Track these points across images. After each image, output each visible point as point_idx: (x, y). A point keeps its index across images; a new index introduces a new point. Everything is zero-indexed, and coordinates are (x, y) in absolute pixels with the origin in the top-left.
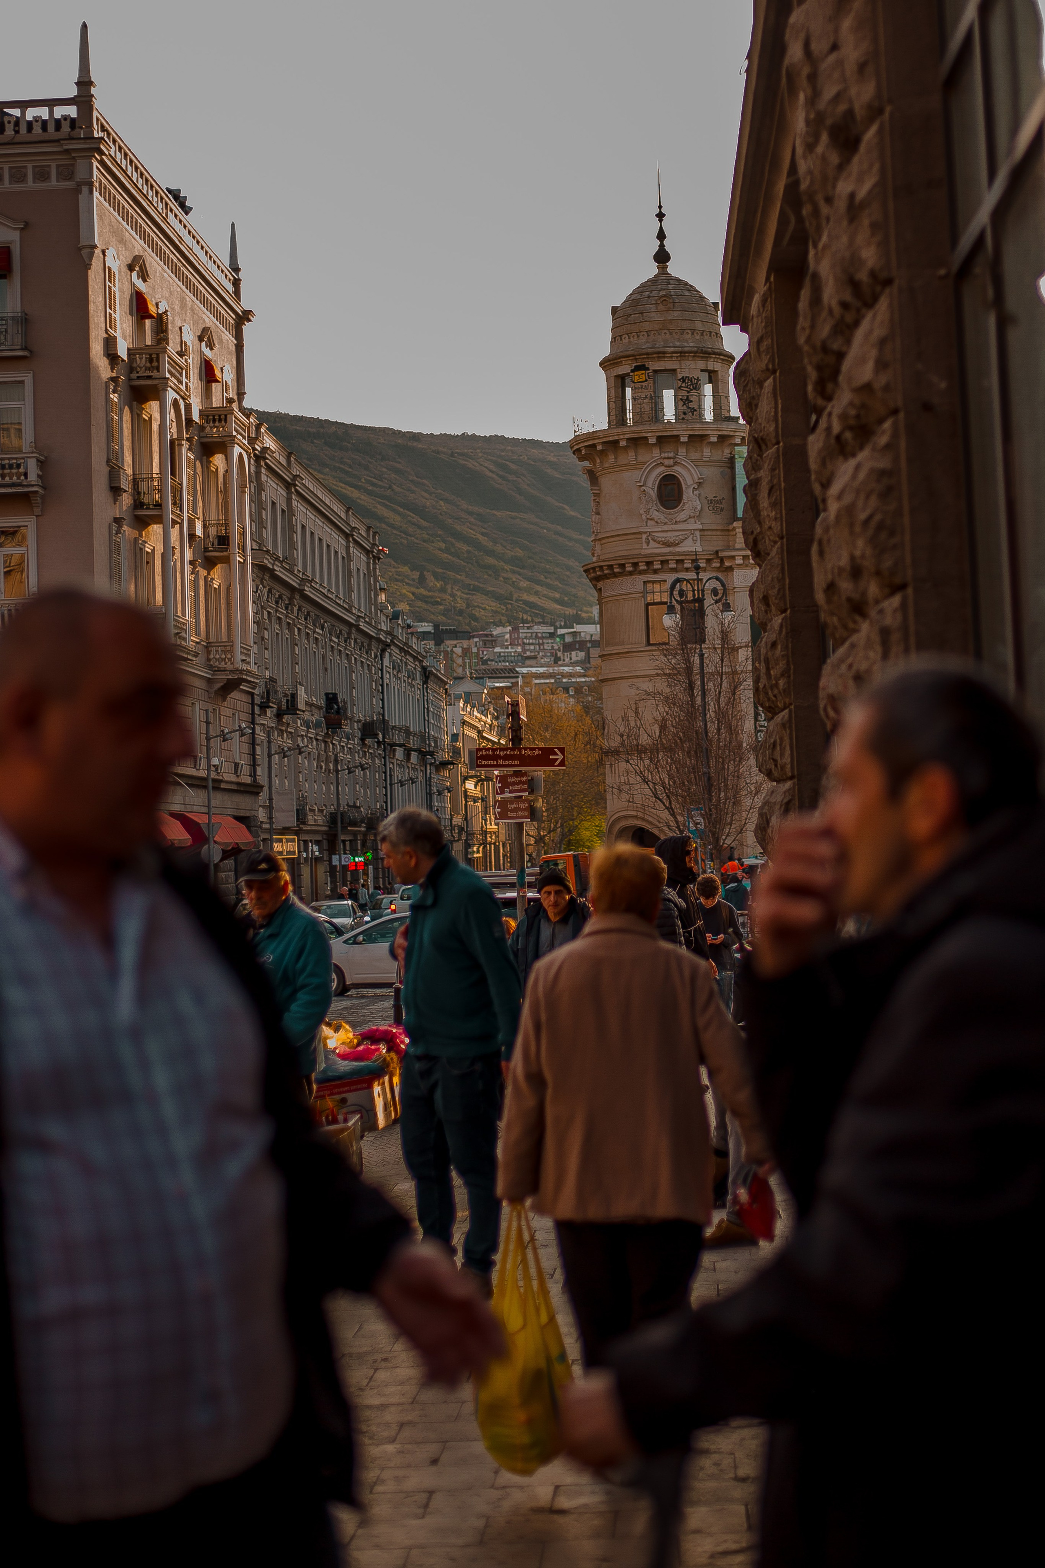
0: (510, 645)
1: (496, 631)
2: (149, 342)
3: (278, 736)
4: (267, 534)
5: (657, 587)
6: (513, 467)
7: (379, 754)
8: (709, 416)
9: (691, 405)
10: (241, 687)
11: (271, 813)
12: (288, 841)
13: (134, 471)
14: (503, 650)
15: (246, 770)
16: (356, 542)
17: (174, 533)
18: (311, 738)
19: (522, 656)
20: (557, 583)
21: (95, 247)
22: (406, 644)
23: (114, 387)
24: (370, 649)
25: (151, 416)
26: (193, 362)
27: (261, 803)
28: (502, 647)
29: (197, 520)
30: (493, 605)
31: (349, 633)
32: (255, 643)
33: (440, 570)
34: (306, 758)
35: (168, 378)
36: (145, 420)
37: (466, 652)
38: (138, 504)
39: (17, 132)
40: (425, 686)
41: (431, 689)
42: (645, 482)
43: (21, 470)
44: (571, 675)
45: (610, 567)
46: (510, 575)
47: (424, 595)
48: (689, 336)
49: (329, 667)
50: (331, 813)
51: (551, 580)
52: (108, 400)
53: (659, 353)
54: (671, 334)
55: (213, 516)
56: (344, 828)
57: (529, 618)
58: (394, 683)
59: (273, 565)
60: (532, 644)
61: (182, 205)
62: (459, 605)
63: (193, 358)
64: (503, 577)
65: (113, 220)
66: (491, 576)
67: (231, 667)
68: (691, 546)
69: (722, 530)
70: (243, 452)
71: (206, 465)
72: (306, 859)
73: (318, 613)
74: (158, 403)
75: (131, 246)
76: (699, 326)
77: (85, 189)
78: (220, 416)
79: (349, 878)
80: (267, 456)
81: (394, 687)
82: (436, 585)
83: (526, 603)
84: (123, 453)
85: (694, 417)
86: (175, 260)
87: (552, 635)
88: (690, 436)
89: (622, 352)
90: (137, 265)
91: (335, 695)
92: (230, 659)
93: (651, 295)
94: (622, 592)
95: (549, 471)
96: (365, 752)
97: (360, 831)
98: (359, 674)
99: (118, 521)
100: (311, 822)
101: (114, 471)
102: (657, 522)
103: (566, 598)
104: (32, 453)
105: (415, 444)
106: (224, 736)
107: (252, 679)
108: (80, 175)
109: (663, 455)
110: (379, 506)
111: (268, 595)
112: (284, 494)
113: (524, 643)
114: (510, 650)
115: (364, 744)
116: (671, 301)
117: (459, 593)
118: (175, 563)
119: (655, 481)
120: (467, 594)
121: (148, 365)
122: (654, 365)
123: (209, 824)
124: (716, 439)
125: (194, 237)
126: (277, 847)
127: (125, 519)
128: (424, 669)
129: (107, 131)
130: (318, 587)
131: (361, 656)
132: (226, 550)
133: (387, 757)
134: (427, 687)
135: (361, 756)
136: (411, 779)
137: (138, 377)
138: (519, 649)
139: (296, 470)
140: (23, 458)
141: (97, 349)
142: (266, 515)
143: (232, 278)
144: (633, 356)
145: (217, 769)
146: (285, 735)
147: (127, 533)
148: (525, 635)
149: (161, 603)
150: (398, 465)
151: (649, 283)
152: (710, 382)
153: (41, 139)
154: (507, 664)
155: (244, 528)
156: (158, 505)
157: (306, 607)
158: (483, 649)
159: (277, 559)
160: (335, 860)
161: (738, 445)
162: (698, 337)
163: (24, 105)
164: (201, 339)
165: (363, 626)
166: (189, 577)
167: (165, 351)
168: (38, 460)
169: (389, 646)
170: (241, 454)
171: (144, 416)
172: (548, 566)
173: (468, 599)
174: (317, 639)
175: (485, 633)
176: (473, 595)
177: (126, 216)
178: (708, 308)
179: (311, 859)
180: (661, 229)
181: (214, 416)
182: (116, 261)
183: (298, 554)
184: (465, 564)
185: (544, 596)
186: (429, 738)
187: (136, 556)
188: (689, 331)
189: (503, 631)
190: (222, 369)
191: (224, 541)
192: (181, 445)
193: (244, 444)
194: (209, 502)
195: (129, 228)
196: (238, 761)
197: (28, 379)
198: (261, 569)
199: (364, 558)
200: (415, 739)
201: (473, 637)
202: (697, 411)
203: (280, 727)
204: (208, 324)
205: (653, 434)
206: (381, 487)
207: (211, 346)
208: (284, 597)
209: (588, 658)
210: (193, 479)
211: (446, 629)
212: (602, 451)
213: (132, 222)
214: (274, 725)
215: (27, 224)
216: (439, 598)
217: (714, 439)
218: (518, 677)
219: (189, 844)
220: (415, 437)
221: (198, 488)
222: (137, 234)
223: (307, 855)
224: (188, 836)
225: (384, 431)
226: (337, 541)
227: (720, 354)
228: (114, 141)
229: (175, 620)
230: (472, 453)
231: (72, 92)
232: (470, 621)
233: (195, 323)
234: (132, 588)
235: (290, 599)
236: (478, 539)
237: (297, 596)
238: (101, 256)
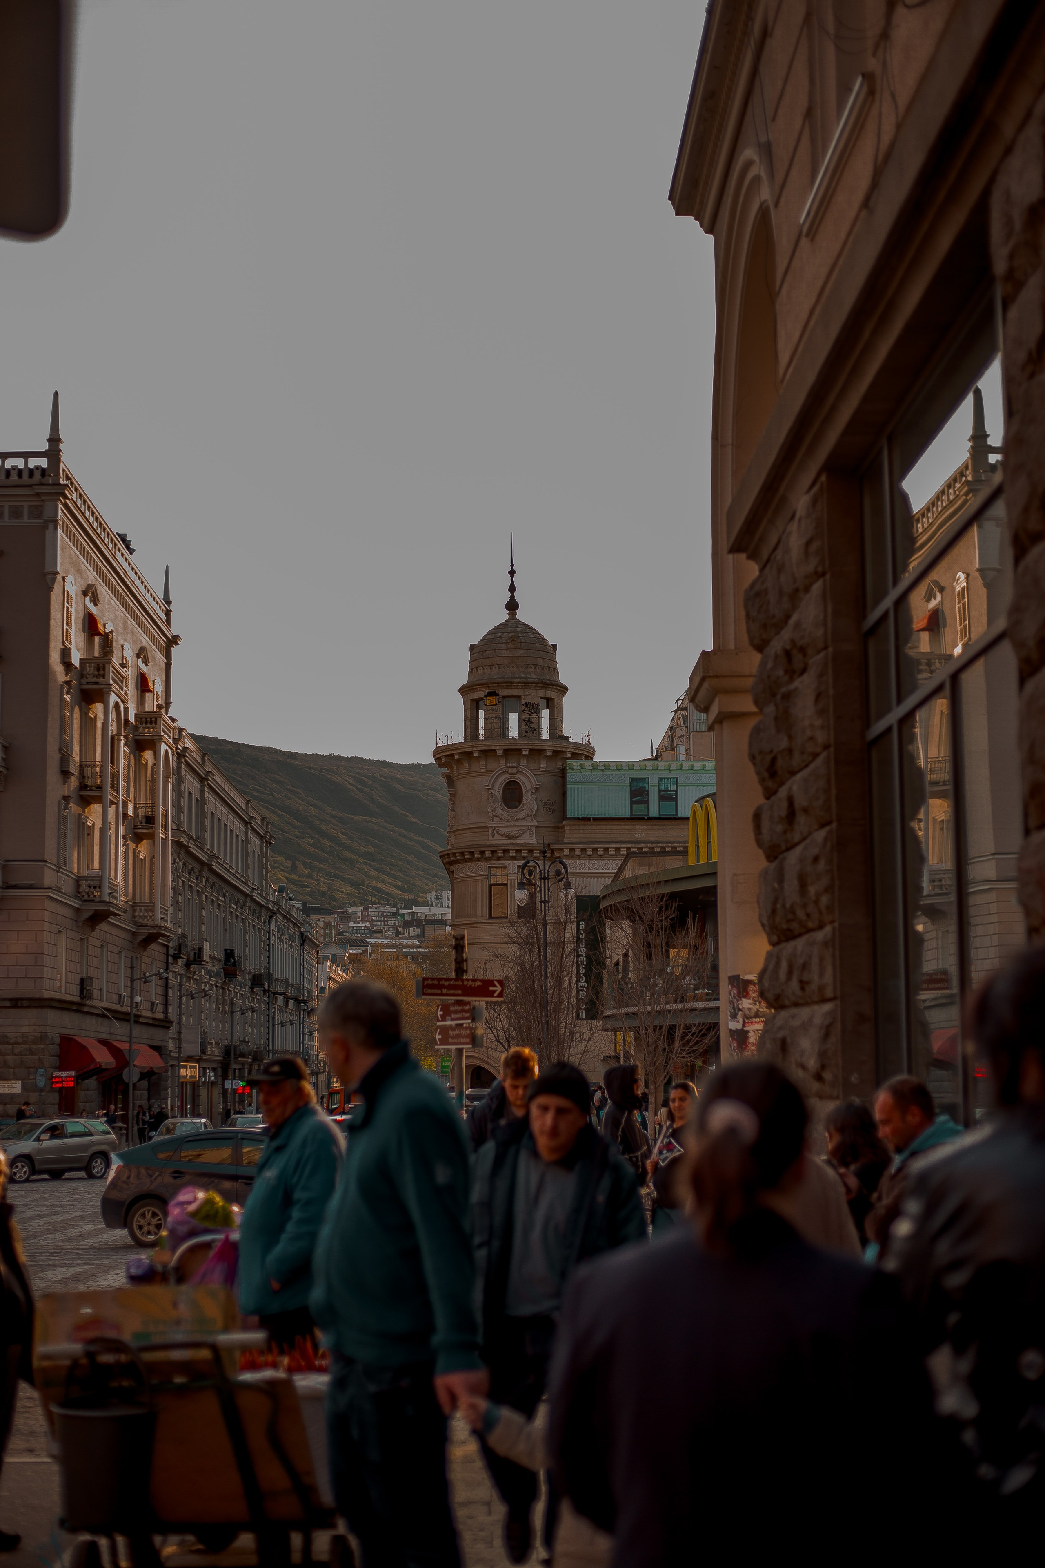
0: (362, 921)
1: (351, 910)
2: (97, 654)
3: (186, 982)
4: (184, 818)
5: (499, 872)
6: (369, 782)
7: (265, 1000)
8: (545, 735)
9: (532, 725)
10: (159, 940)
11: (180, 1044)
12: (191, 1067)
13: (80, 759)
14: (356, 925)
15: (160, 1008)
16: (253, 829)
17: (111, 811)
18: (212, 985)
19: (370, 930)
20: (400, 874)
21: (57, 573)
22: (288, 913)
23: (68, 689)
24: (261, 916)
25: (96, 715)
26: (130, 674)
27: (171, 1035)
28: (355, 922)
29: (129, 802)
30: (349, 889)
31: (245, 902)
32: (171, 905)
33: (308, 861)
34: (207, 1000)
35: (112, 685)
36: (91, 718)
37: (327, 925)
38: (83, 786)
40: (302, 947)
41: (306, 950)
42: (493, 786)
44: (408, 946)
45: (462, 854)
46: (363, 866)
47: (295, 880)
48: (532, 670)
49: (228, 928)
50: (225, 1046)
51: (395, 871)
52: (62, 699)
53: (507, 682)
54: (518, 667)
55: (142, 801)
56: (236, 1058)
57: (377, 901)
58: (278, 944)
59: (188, 842)
60: (379, 921)
61: (128, 547)
62: (322, 888)
63: (131, 671)
64: (358, 868)
65: (73, 553)
66: (348, 866)
67: (152, 923)
68: (530, 839)
69: (554, 827)
70: (168, 749)
71: (138, 759)
72: (204, 1082)
73: (221, 884)
74: (102, 704)
75: (86, 576)
76: (540, 662)
77: (51, 526)
78: (151, 719)
79: (237, 1100)
80: (187, 754)
81: (278, 947)
82: (305, 872)
83: (374, 888)
84: (72, 743)
85: (534, 735)
86: (120, 590)
87: (395, 915)
88: (531, 750)
89: (477, 680)
90: (89, 591)
91: (232, 951)
92: (151, 917)
93: (502, 636)
94: (470, 874)
95: (396, 786)
96: (254, 998)
97: (247, 1062)
98: (251, 935)
99: (66, 798)
100: (209, 1053)
101: (65, 758)
102: (501, 819)
103: (406, 886)
105: (292, 761)
106: (145, 978)
107: (168, 934)
108: (47, 515)
109: (508, 765)
111: (183, 867)
112: (199, 786)
113: (372, 920)
114: (361, 925)
115: (253, 991)
116: (519, 641)
117: (322, 879)
118: (110, 836)
119: (500, 785)
120: (329, 880)
121: (96, 673)
122: (503, 692)
123: (130, 1050)
124: (551, 753)
125: (137, 574)
126: (183, 1072)
127: (72, 798)
128: (302, 933)
129: (70, 479)
130: (222, 862)
131: (253, 921)
132: (152, 828)
133: (271, 1003)
134: (304, 948)
135: (250, 1001)
136: (290, 1021)
137: (88, 683)
138: (368, 925)
139: (209, 768)
141: (55, 657)
142: (184, 802)
143: (165, 609)
144: (486, 684)
145: (137, 1006)
146: (192, 981)
147: (73, 809)
148: (373, 913)
149: (98, 868)
150: (278, 777)
151: (501, 627)
152: (548, 707)
153: (17, 483)
154: (359, 935)
155: (167, 811)
156: (100, 788)
157: (213, 879)
158: (340, 923)
159: (191, 837)
160: (228, 1084)
161: (568, 759)
162: (539, 671)
164: (138, 656)
165: (256, 896)
166: (121, 849)
167: (110, 661)
168: (3, 746)
169: (275, 913)
170: (167, 751)
171: (90, 715)
172: (393, 861)
173: (329, 884)
174: (219, 904)
175: (342, 910)
176: (333, 880)
177: (82, 551)
178: (548, 648)
179: (208, 1082)
180: (512, 584)
181: (146, 719)
182: (73, 586)
183: (207, 836)
184: (328, 856)
185: (389, 883)
186: (303, 989)
187: (79, 829)
188: (532, 666)
189: (356, 910)
190: (154, 682)
191: (150, 820)
192: (119, 740)
193: (169, 743)
194: (140, 788)
195: (85, 561)
196: (154, 1000)
198: (177, 844)
199: (258, 842)
200: (293, 989)
201: (333, 913)
202: (537, 730)
203: (188, 975)
204: (144, 644)
205: (501, 747)
207: (146, 662)
208: (196, 869)
209: (423, 934)
210: (128, 767)
212: (458, 760)
213: (87, 556)
214: (183, 973)
216: (307, 882)
217: (550, 753)
218: (368, 946)
219: (114, 1066)
220: (293, 755)
221: (131, 777)
222: (91, 566)
223: (205, 1079)
224: (112, 1060)
225: (269, 750)
226: (238, 827)
227: (557, 685)
228: (76, 489)
229: (109, 882)
230: (337, 769)
231: (44, 446)
232: (330, 901)
233: (134, 643)
234: (76, 855)
235: (200, 871)
236: (339, 837)
237: (206, 869)
238: (62, 581)
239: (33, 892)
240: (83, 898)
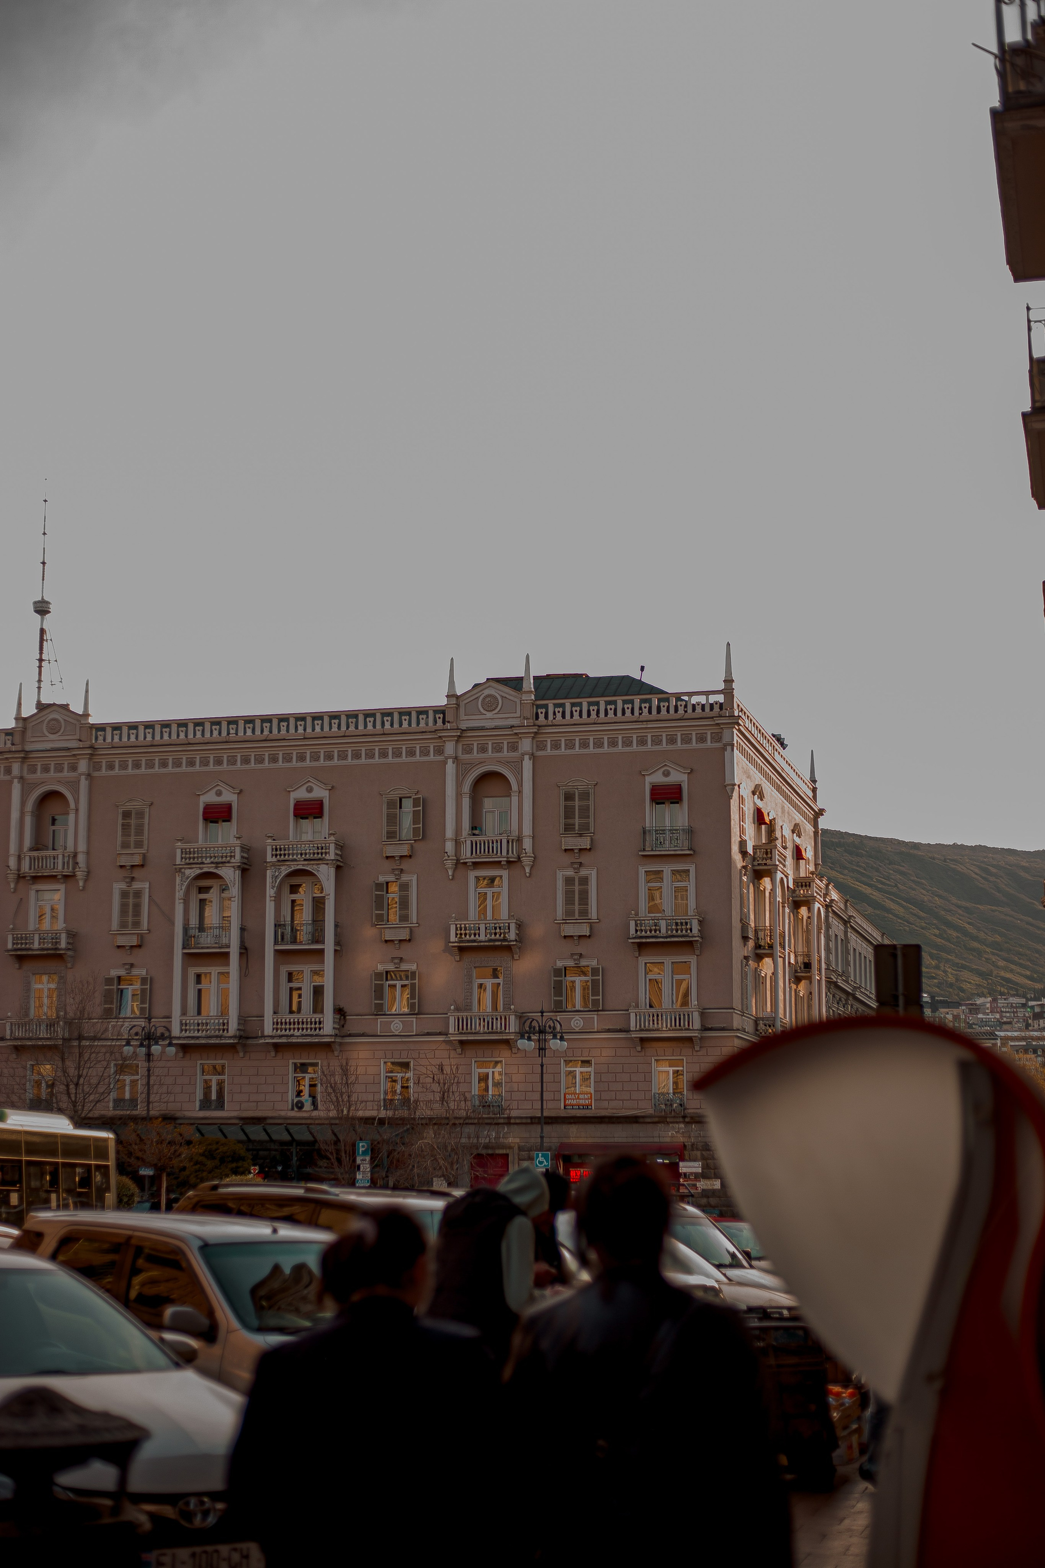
0: (991, 1012)
1: (979, 1001)
2: (765, 841)
4: (832, 958)
6: (994, 870)
13: (755, 924)
14: (985, 1017)
17: (780, 962)
19: (1000, 1021)
20: (1029, 963)
21: (735, 784)
23: (745, 872)
25: (766, 887)
26: (790, 849)
28: (985, 1013)
29: (792, 954)
30: (977, 979)
33: (935, 952)
35: (778, 865)
36: (762, 890)
37: (956, 1018)
38: (758, 946)
39: (686, 712)
43: (688, 927)
44: (1039, 1039)
46: (991, 956)
51: (1024, 960)
52: (741, 880)
55: (802, 951)
57: (1006, 991)
59: (837, 979)
60: (1008, 1012)
61: (782, 744)
62: (950, 979)
63: (790, 846)
64: (985, 958)
65: (744, 764)
66: (975, 957)
70: (819, 904)
71: (798, 915)
73: (863, 1009)
74: (769, 879)
75: (754, 779)
77: (729, 748)
78: (806, 883)
80: (833, 905)
82: (932, 963)
83: (1003, 979)
84: (749, 914)
86: (779, 782)
87: (1024, 1006)
90: (758, 791)
95: (1022, 874)
99: (746, 958)
101: (744, 927)
103: (1035, 976)
104: (695, 916)
108: (726, 739)
110: (887, 900)
111: (832, 999)
112: (843, 928)
113: (1001, 1011)
114: (990, 1016)
117: (949, 970)
120: (956, 971)
121: (765, 856)
125: (789, 765)
127: (750, 957)
129: (742, 709)
130: (863, 990)
132: (809, 972)
137: (759, 865)
138: (998, 1016)
139: (851, 912)
140: (689, 919)
141: (735, 848)
142: (832, 945)
143: (812, 787)
147: (752, 965)
148: (1002, 1005)
149: (771, 1011)
150: (902, 868)
153: (701, 716)
154: (988, 1028)
155: (820, 957)
156: (771, 946)
157: (856, 1006)
158: (969, 1015)
159: (839, 974)
163: (691, 694)
164: (793, 832)
166: (788, 992)
167: (776, 846)
168: (698, 921)
170: (819, 908)
171: (762, 888)
172: (1021, 950)
173: (956, 975)
175: (970, 1002)
176: (960, 971)
177: (751, 760)
181: (802, 883)
182: (746, 790)
183: (851, 969)
184: (955, 947)
185: (1018, 973)
187: (756, 979)
189: (985, 1001)
190: (806, 849)
191: (807, 966)
192: (784, 905)
193: (821, 901)
194: (798, 939)
195: (753, 768)
197: (692, 869)
198: (831, 983)
201: (962, 1006)
204: (798, 820)
206: (888, 885)
207: (799, 836)
211: (941, 1000)
213: (754, 763)
215: (692, 770)
216: (934, 973)
218: (997, 1039)
221: (792, 931)
222: (757, 770)
228: (746, 715)
229: (781, 1022)
230: (961, 859)
231: (722, 686)
232: (958, 992)
233: (790, 821)
234: (754, 1001)
235: (846, 1000)
236: (965, 928)
237: (851, 998)
238: (738, 788)
239: (724, 1033)
240: (761, 1035)
